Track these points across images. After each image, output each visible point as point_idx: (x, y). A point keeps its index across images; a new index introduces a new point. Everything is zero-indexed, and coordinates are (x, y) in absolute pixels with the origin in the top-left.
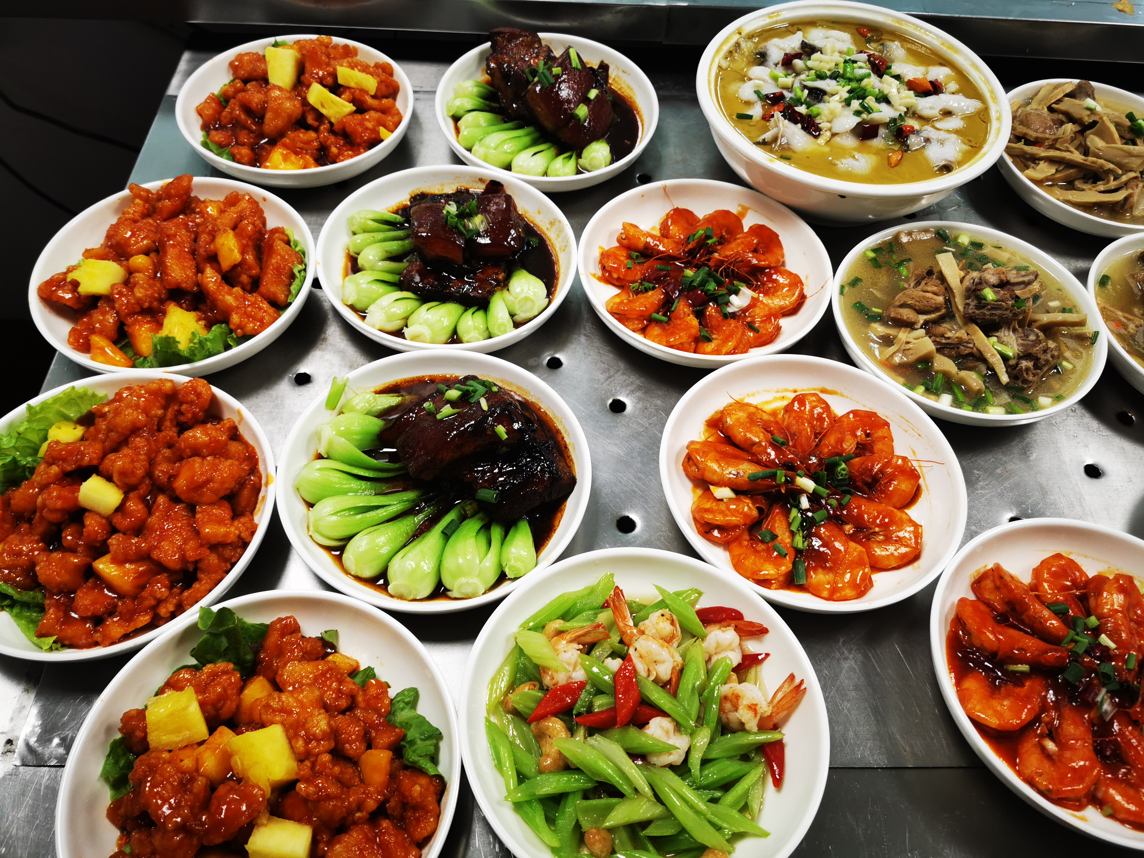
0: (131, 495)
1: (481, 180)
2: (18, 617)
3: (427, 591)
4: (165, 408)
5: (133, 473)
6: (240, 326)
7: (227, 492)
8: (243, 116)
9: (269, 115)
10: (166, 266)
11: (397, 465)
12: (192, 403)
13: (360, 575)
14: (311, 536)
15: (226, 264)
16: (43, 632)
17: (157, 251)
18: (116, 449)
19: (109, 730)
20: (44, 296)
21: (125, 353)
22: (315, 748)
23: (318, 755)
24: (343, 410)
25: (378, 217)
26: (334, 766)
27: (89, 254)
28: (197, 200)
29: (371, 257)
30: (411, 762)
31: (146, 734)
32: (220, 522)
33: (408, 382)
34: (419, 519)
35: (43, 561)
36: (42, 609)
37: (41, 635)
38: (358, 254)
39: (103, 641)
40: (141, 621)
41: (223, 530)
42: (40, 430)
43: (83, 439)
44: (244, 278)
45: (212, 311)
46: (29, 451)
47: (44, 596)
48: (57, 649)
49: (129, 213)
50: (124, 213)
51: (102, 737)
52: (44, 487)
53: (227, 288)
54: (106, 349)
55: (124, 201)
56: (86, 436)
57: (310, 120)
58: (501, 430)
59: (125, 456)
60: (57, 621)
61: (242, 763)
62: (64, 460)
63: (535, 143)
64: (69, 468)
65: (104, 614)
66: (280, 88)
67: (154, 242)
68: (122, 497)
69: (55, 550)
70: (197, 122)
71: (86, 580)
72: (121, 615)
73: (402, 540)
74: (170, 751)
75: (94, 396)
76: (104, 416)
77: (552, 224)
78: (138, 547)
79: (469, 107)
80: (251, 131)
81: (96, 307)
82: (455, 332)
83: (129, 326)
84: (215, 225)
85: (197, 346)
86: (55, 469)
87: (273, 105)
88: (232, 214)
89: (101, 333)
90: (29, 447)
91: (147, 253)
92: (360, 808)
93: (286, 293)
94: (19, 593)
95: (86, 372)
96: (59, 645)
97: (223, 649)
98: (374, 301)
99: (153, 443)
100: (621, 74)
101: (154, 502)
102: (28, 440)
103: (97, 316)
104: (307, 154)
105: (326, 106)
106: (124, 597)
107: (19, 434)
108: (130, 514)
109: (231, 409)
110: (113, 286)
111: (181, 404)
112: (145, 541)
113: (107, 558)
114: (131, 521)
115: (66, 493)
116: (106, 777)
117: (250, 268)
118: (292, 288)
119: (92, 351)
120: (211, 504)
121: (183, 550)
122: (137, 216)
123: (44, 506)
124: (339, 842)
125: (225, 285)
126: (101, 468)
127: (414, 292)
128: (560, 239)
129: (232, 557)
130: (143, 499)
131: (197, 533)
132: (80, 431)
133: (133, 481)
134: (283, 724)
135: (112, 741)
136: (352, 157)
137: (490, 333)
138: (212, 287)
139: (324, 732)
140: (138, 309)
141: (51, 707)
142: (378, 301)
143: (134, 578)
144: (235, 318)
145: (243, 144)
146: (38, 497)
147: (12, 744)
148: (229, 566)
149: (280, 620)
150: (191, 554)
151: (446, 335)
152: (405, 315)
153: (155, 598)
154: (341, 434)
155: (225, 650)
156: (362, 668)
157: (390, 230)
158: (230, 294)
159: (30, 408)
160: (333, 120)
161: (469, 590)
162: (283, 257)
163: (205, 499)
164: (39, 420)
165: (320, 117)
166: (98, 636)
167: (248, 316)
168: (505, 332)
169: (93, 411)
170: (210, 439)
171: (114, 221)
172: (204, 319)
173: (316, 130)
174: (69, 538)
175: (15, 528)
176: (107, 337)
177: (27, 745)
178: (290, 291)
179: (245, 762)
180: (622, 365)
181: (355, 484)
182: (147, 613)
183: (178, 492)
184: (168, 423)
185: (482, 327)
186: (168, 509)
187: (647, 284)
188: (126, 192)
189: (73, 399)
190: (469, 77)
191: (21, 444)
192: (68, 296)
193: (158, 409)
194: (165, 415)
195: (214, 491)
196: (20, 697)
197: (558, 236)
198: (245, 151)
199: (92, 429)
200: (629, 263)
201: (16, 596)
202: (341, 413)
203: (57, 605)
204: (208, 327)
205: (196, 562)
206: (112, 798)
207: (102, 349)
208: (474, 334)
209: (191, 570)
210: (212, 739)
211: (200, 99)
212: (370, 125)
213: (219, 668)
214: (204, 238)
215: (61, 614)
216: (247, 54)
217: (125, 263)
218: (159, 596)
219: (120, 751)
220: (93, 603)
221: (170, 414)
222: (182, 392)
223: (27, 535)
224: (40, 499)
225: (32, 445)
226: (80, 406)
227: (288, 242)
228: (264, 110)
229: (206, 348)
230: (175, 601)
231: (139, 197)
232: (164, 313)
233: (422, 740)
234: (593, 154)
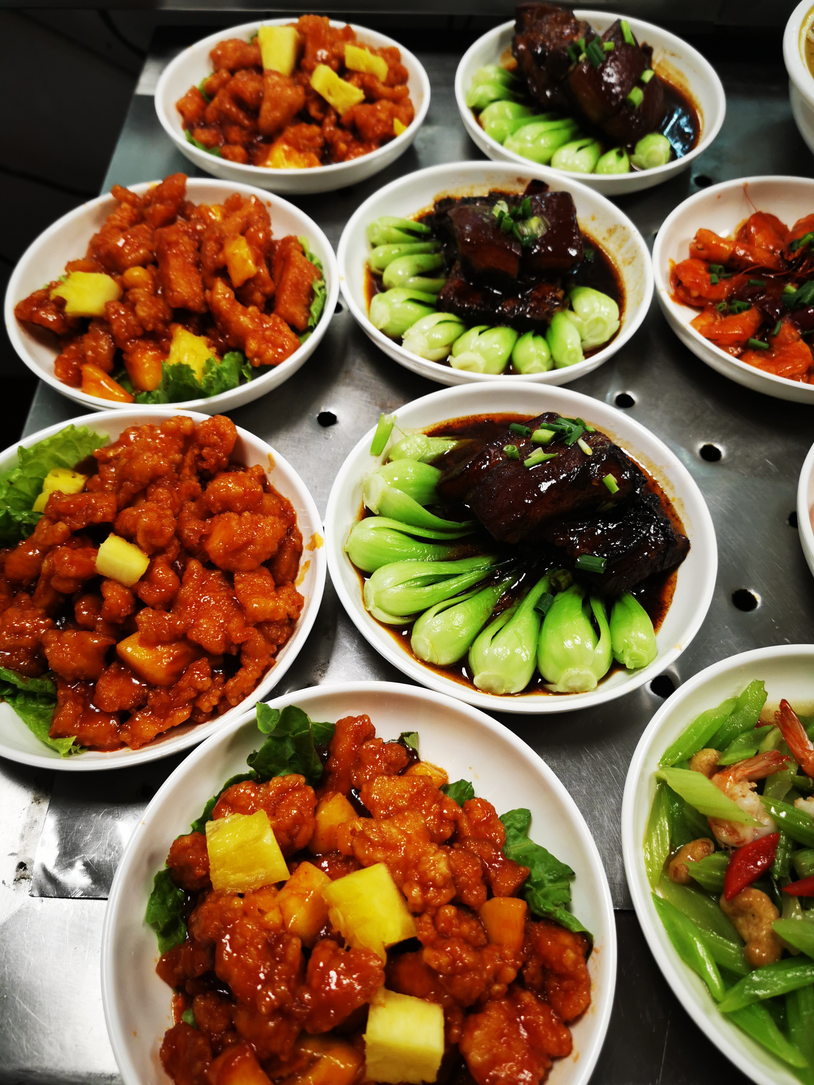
0: (159, 560)
1: (520, 180)
2: (22, 710)
3: (523, 681)
4: (183, 451)
5: (161, 532)
6: (258, 354)
7: (268, 557)
8: (234, 109)
9: (266, 106)
10: (170, 280)
11: (463, 524)
12: (213, 446)
13: (435, 661)
14: (369, 612)
15: (238, 278)
16: (59, 731)
17: (155, 263)
18: (131, 502)
19: (152, 859)
20: (23, 318)
21: (123, 387)
22: (435, 897)
23: (438, 907)
24: (391, 457)
25: (404, 225)
26: (461, 923)
27: (72, 267)
28: (190, 205)
29: (400, 273)
30: (546, 913)
31: (208, 870)
32: (264, 594)
33: (462, 422)
34: (499, 591)
35: (54, 642)
36: (51, 699)
37: (56, 735)
38: (383, 270)
39: (132, 741)
40: (179, 717)
41: (271, 604)
42: (31, 478)
43: (84, 490)
44: (258, 296)
45: (223, 337)
46: (20, 504)
47: (55, 684)
48: (76, 752)
49: (114, 219)
50: (109, 220)
51: (144, 868)
52: (47, 550)
53: (240, 307)
54: (102, 382)
55: (107, 208)
56: (90, 485)
57: (314, 111)
58: (611, 480)
59: (149, 510)
60: (76, 717)
61: (345, 919)
62: (72, 515)
63: (574, 137)
64: (78, 526)
65: (132, 707)
66: (277, 73)
67: (151, 252)
68: (148, 562)
69: (66, 627)
70: (178, 120)
71: (108, 665)
72: (152, 708)
73: (483, 618)
74: (241, 896)
75: (95, 437)
76: (108, 462)
77: (611, 231)
78: (172, 626)
79: (492, 95)
80: (243, 127)
81: (86, 331)
82: (510, 361)
83: (128, 354)
84: (221, 231)
85: (215, 376)
86: (62, 527)
87: (270, 93)
88: (237, 219)
89: (95, 362)
90: (20, 499)
91: (143, 264)
92: (497, 976)
93: (306, 314)
94: (24, 681)
95: (84, 410)
96: (78, 747)
97: (288, 758)
98: (411, 324)
99: (175, 495)
100: (668, 57)
101: (184, 569)
102: (19, 491)
103: (89, 342)
104: (310, 151)
105: (333, 92)
106: (155, 687)
107: (11, 483)
108: (160, 584)
109: (259, 453)
110: (107, 305)
111: (201, 447)
112: (180, 617)
113: (135, 638)
114: (160, 592)
115: (79, 556)
116: (152, 921)
117: (264, 284)
118: (312, 309)
119: (84, 384)
120: (251, 571)
121: (226, 629)
122: (125, 224)
123: (52, 574)
124: (477, 1027)
125: (238, 304)
126: (118, 525)
127: (457, 313)
128: (623, 250)
129: (279, 637)
130: (172, 566)
131: (240, 608)
132: (78, 481)
133: (161, 542)
134: (385, 862)
135: (156, 873)
136: (363, 154)
137: (554, 362)
138: (225, 305)
139: (445, 877)
140: (139, 332)
141: (70, 822)
142: (416, 325)
143: (169, 664)
144: (253, 345)
145: (235, 143)
146: (42, 562)
147: (25, 869)
148: (275, 648)
149: (351, 720)
150: (238, 636)
151: (500, 364)
152: (446, 342)
153: (196, 689)
154: (397, 485)
155: (290, 759)
156: (452, 781)
157: (415, 242)
158: (245, 314)
159: (21, 450)
160: (340, 111)
161: (577, 683)
162: (301, 271)
163: (245, 565)
164: (31, 467)
165: (325, 106)
166: (124, 736)
167: (265, 340)
168: (575, 361)
169: (96, 455)
170: (245, 491)
171: (97, 230)
172: (214, 345)
173: (320, 123)
174: (85, 613)
175: (12, 598)
176: (102, 368)
177: (45, 870)
178: (309, 312)
179: (349, 917)
180: (709, 403)
181: (416, 547)
182: (184, 707)
183: (212, 556)
184: (187, 471)
185: (545, 354)
186: (203, 578)
187: (739, 304)
188: (106, 197)
189: (70, 441)
190: (489, 62)
191: (13, 495)
192: (51, 318)
193: (176, 453)
194: (183, 460)
195: (255, 556)
196: (29, 808)
197: (620, 247)
198: (239, 150)
199: (97, 479)
200: (715, 278)
201: (20, 685)
202: (387, 461)
203: (75, 698)
204: (221, 354)
205: (240, 646)
206: (161, 947)
207: (97, 382)
208: (537, 363)
209: (234, 653)
210: (294, 881)
211: (181, 92)
212: (383, 116)
213: (289, 782)
214: (211, 246)
215: (80, 709)
216: (231, 41)
217: (118, 277)
218: (200, 686)
219: (165, 886)
220: (120, 694)
221: (189, 460)
222: (202, 433)
223: (29, 609)
224: (45, 564)
225: (23, 497)
226: (77, 451)
227: (304, 253)
228: (259, 100)
229: (223, 379)
230: (218, 693)
231: (127, 200)
232: (170, 338)
233: (551, 881)
234: (653, 148)
